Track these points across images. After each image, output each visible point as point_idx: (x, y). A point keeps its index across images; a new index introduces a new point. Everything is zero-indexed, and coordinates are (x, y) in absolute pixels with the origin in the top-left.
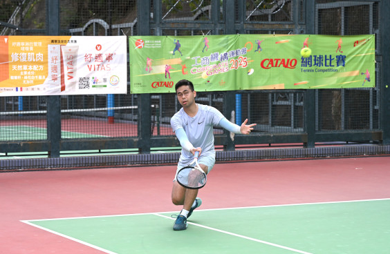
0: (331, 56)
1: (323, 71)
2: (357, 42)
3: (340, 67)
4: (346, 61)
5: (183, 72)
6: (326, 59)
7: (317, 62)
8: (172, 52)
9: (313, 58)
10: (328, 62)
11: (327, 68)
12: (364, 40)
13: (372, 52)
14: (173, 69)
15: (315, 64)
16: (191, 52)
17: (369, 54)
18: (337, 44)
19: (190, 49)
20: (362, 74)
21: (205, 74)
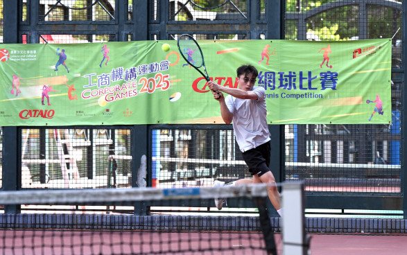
0: (310, 73)
1: (297, 96)
2: (360, 51)
3: (328, 90)
4: (339, 82)
5: (70, 97)
6: (301, 79)
7: (284, 83)
8: (54, 67)
9: (277, 76)
10: (305, 82)
11: (304, 92)
12: (373, 47)
13: (387, 67)
14: (55, 92)
15: (281, 85)
16: (82, 68)
17: (382, 70)
18: (321, 55)
19: (80, 63)
20: (368, 102)
21: (102, 99)
